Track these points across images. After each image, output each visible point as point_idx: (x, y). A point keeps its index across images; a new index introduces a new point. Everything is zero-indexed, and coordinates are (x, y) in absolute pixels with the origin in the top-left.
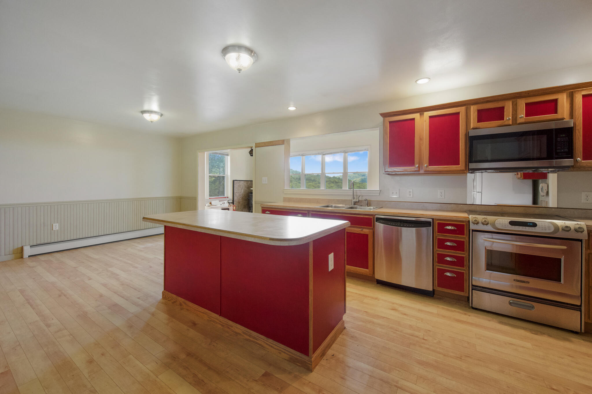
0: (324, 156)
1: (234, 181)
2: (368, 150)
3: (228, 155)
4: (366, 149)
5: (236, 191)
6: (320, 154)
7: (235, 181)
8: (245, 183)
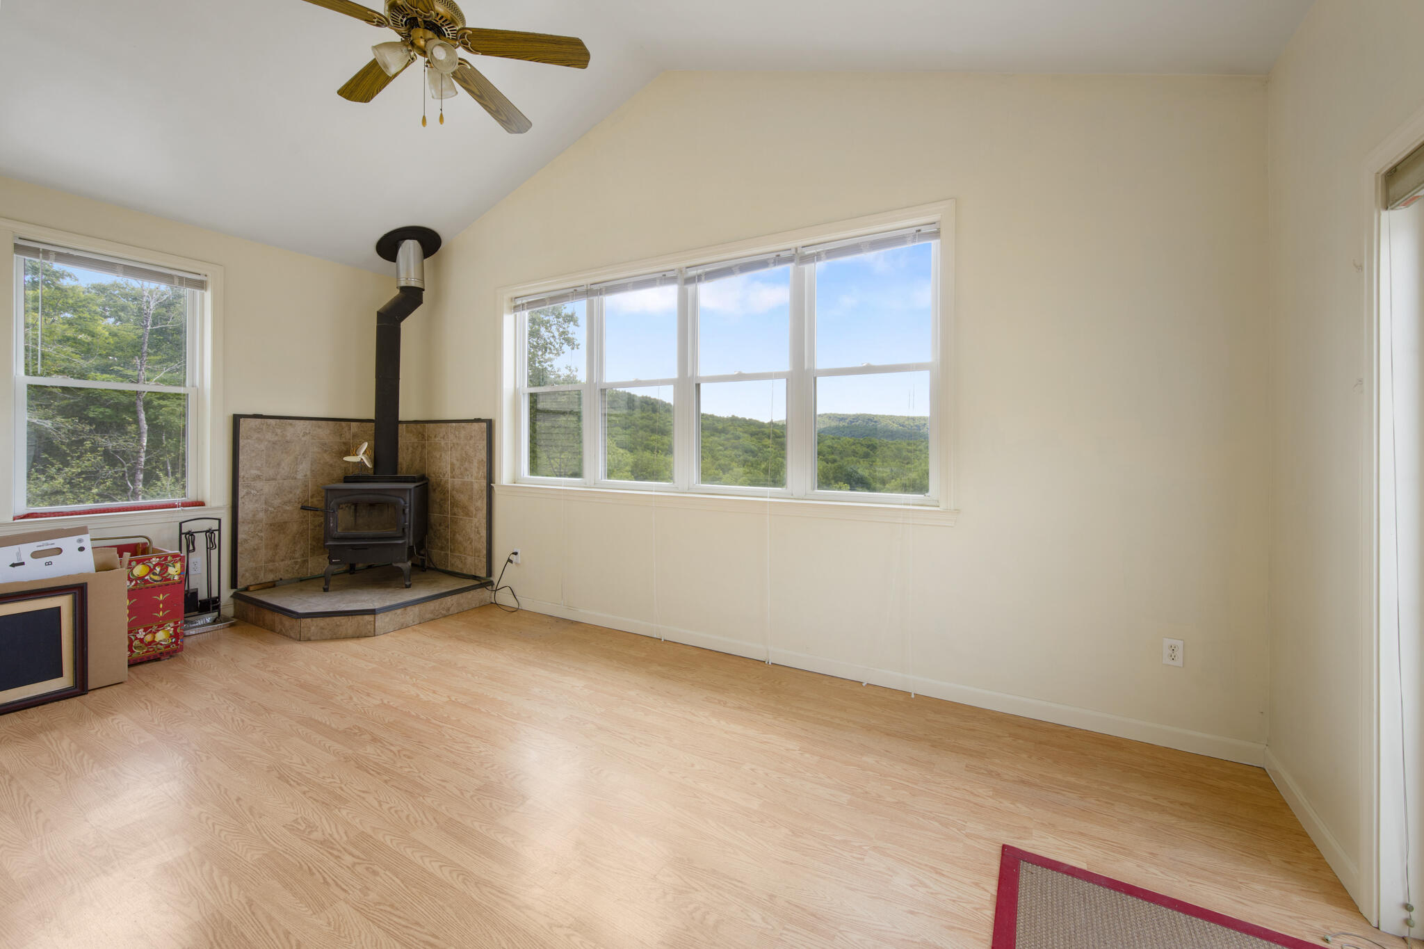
0: (690, 288)
1: (237, 419)
2: (936, 234)
3: (201, 285)
4: (925, 230)
5: (254, 472)
6: (673, 280)
7: (242, 420)
8: (324, 432)
